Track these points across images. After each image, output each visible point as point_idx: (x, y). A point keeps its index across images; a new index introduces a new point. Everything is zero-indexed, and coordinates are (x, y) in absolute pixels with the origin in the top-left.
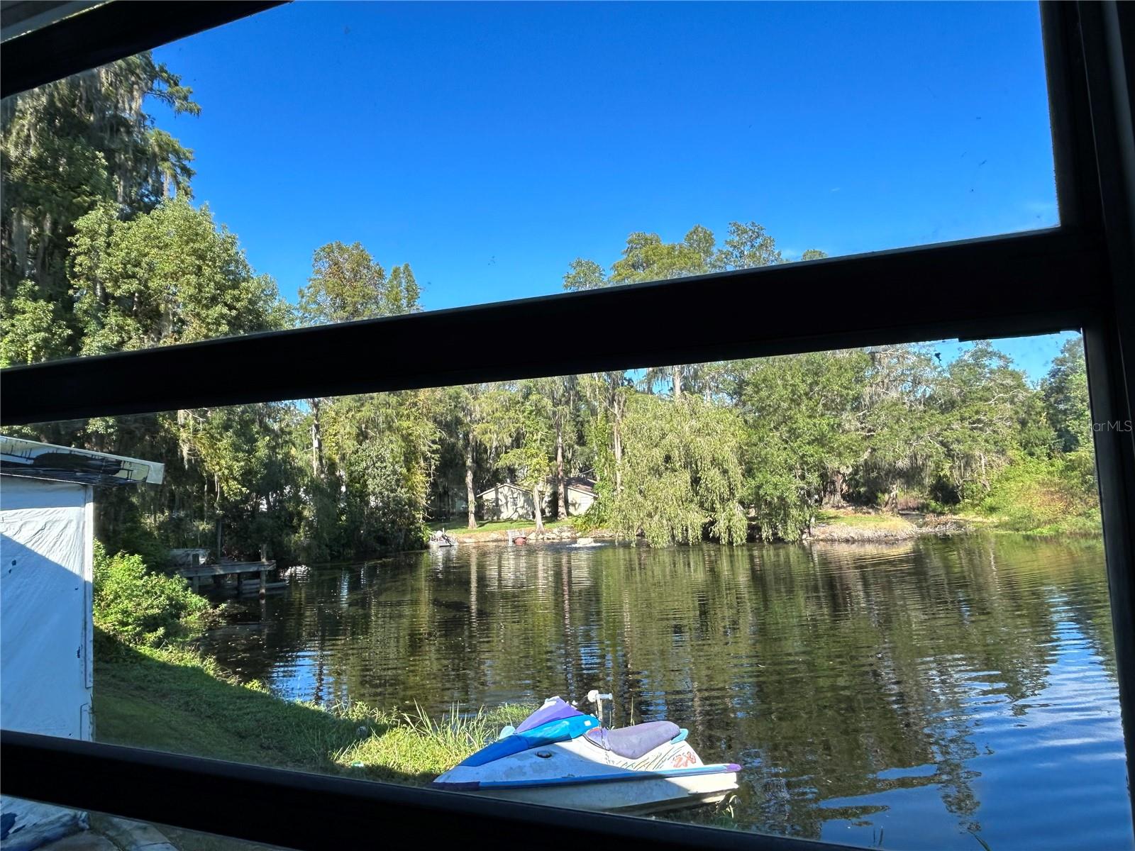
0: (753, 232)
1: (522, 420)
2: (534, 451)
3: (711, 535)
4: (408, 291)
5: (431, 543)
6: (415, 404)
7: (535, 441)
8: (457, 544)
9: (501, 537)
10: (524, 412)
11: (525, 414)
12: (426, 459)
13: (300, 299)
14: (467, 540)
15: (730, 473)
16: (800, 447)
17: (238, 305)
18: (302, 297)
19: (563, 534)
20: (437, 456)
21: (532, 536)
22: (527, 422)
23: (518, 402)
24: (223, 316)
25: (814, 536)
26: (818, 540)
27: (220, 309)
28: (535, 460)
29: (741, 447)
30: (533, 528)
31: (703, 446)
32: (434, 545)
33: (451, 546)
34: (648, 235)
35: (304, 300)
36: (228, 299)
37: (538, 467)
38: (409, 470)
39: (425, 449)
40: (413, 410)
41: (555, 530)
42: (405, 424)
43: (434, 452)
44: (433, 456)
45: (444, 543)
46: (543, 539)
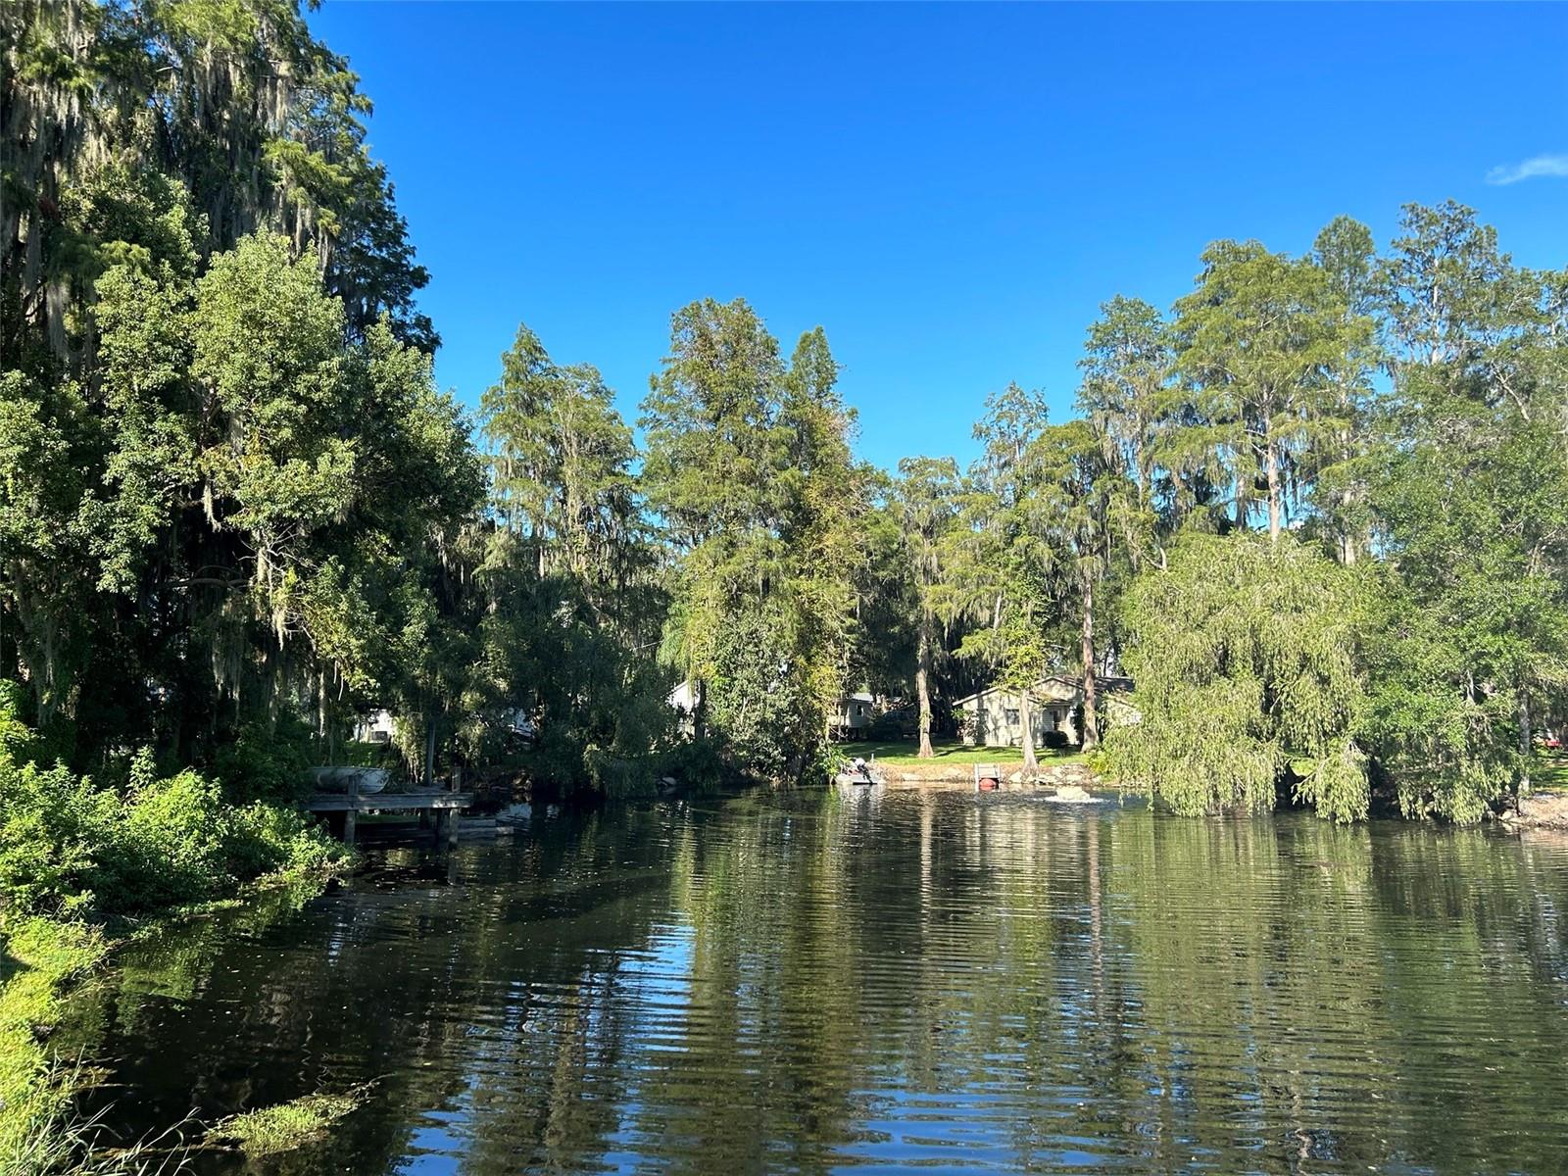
0: (1452, 221)
1: (1003, 578)
2: (1020, 633)
3: (1295, 799)
4: (818, 372)
5: (840, 778)
6: (820, 552)
7: (1023, 615)
8: (882, 781)
9: (964, 775)
10: (1006, 566)
11: (1009, 569)
12: (837, 643)
13: (650, 392)
14: (907, 776)
15: (1334, 682)
16: (1470, 637)
17: (316, 397)
18: (654, 388)
19: (1069, 777)
20: (852, 637)
21: (1016, 777)
22: (1010, 583)
23: (997, 550)
24: (287, 415)
25: (1525, 816)
26: (1533, 826)
27: (282, 403)
28: (1022, 649)
29: (1356, 635)
30: (1020, 763)
31: (1283, 630)
32: (844, 782)
33: (871, 784)
34: (1242, 246)
35: (656, 393)
36: (301, 389)
37: (1027, 659)
38: (808, 659)
39: (835, 624)
40: (817, 562)
41: (1057, 771)
42: (804, 584)
43: (850, 630)
44: (847, 636)
45: (860, 778)
46: (1033, 783)
